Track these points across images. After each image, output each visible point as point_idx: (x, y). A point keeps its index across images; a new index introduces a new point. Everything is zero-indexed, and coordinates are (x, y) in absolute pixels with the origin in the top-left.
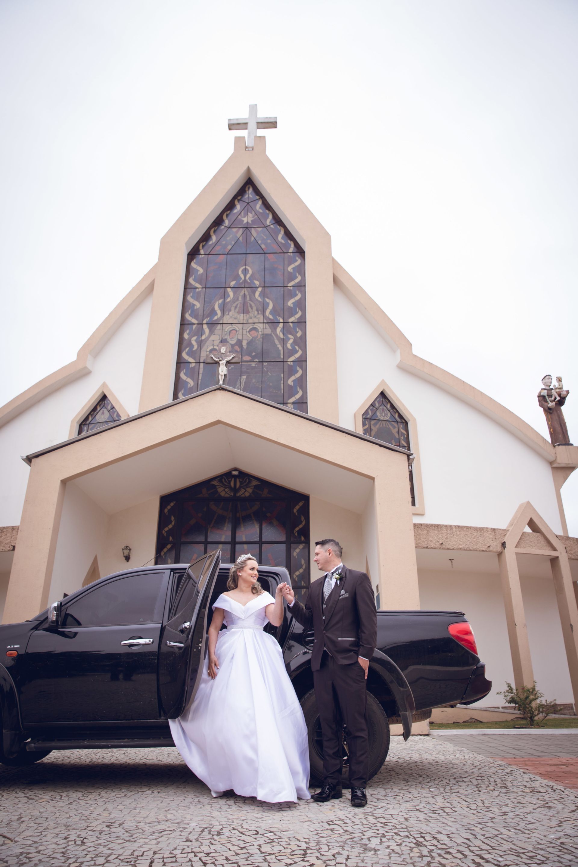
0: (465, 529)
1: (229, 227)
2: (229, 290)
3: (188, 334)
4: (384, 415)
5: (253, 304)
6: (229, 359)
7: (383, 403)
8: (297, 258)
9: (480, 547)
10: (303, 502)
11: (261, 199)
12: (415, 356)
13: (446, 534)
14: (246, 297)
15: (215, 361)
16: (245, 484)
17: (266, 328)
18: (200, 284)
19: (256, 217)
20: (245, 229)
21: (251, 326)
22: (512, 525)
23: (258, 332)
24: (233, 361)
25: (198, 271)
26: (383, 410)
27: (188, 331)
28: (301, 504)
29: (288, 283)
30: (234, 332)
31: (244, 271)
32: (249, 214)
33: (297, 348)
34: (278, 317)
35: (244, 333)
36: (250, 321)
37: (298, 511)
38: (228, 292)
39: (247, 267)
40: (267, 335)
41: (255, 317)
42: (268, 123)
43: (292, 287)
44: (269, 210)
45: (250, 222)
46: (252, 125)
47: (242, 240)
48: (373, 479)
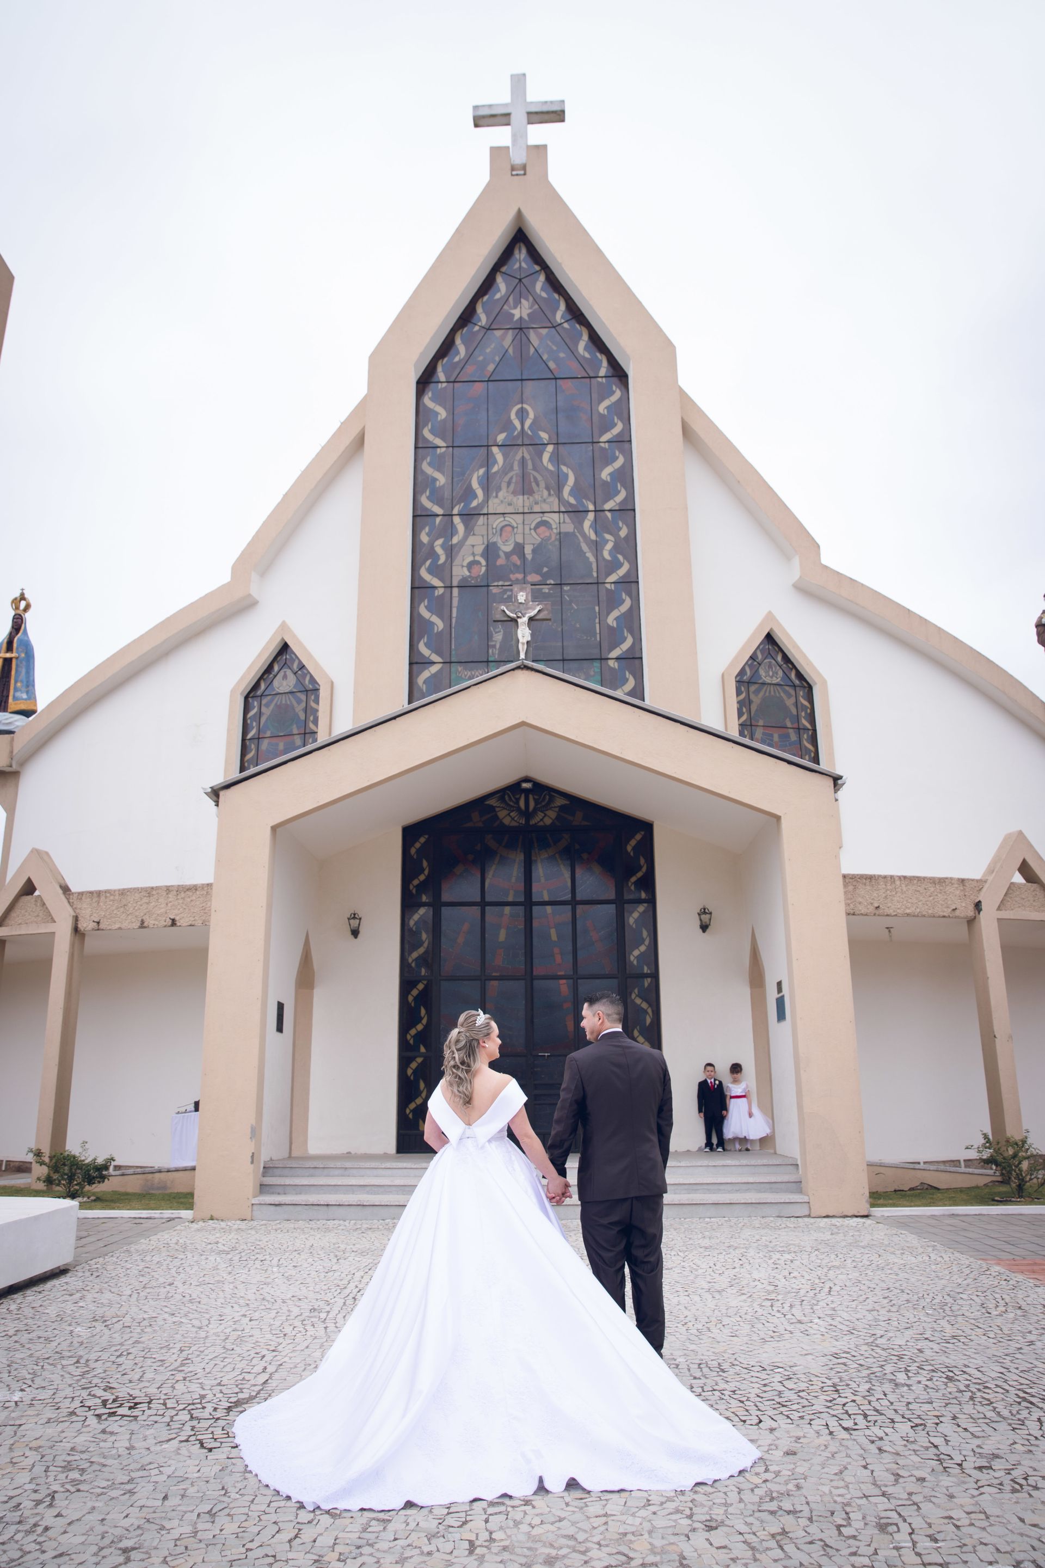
0: (915, 882)
1: (487, 327)
2: (495, 450)
3: (428, 534)
4: (771, 675)
5: (539, 478)
6: (533, 613)
7: (769, 654)
8: (614, 388)
9: (940, 911)
10: (643, 833)
11: (543, 272)
12: (826, 567)
13: (884, 891)
14: (527, 465)
15: (509, 617)
16: (543, 804)
17: (564, 522)
18: (443, 439)
19: (536, 306)
20: (518, 330)
21: (538, 518)
22: (993, 871)
23: (552, 529)
24: (540, 616)
25: (437, 414)
26: (770, 666)
27: (427, 529)
28: (638, 837)
29: (600, 436)
30: (509, 529)
31: (521, 414)
32: (523, 300)
33: (620, 557)
34: (584, 501)
35: (527, 531)
36: (537, 509)
37: (634, 848)
38: (493, 455)
39: (525, 406)
40: (567, 534)
41: (545, 501)
42: (548, 113)
43: (607, 444)
44: (560, 294)
45: (526, 317)
46: (519, 117)
47: (514, 353)
48: (778, 818)
